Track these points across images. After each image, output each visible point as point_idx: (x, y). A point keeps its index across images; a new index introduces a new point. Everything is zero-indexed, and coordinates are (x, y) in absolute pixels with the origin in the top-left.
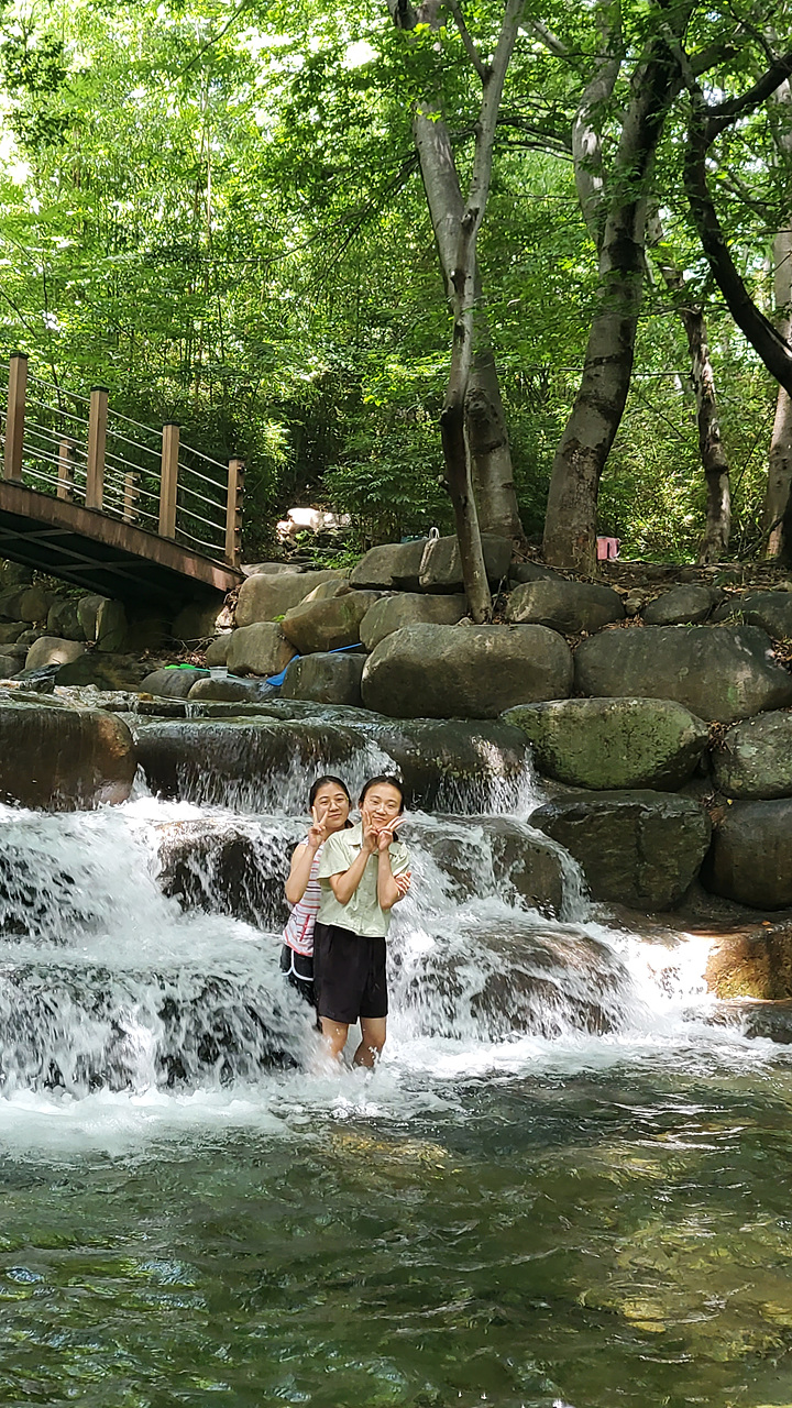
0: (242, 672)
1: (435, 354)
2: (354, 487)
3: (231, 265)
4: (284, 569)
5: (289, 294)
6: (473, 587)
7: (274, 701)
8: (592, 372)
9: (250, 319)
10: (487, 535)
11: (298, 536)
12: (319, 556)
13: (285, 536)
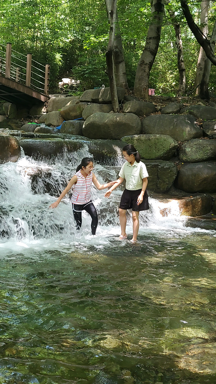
0: (49, 125)
1: (104, 35)
2: (81, 73)
3: (46, 7)
4: (61, 96)
5: (63, 16)
6: (114, 102)
7: (58, 134)
8: (148, 41)
9: (52, 24)
10: (118, 87)
11: (65, 86)
12: (71, 92)
13: (61, 86)
